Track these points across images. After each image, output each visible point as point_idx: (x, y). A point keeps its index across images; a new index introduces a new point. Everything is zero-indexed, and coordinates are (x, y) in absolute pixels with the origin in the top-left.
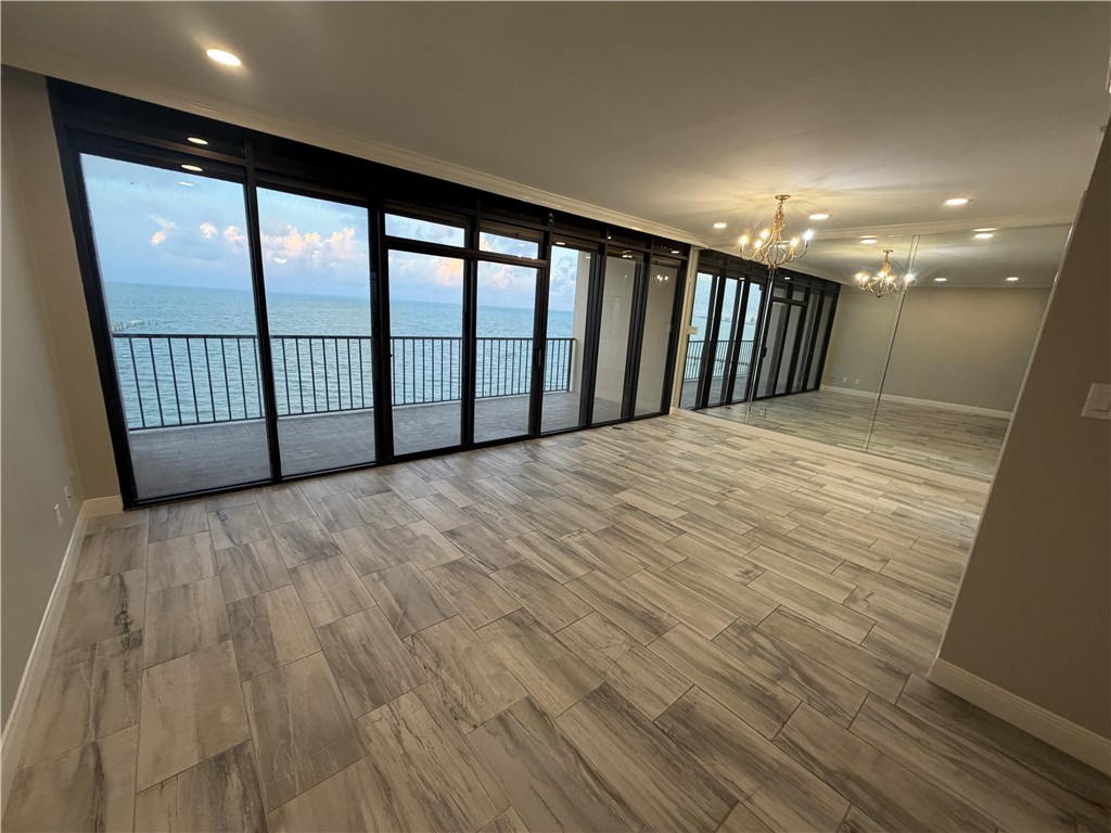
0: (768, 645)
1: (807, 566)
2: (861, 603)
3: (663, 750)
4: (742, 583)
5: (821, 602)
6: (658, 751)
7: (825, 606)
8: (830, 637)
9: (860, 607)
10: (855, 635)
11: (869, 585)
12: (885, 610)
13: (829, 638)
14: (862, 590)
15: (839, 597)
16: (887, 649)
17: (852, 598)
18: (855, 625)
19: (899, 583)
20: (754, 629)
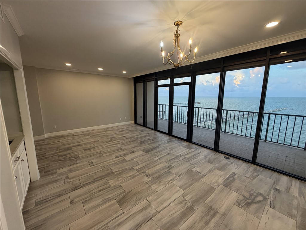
0: (71, 159)
1: (86, 175)
2: (64, 178)
4: (89, 161)
5: (72, 171)
7: (71, 171)
8: (64, 167)
9: (64, 177)
10: (59, 171)
12: (57, 182)
14: (68, 182)
15: (71, 175)
17: (67, 177)
18: (61, 173)
19: (60, 196)
20: (76, 159)
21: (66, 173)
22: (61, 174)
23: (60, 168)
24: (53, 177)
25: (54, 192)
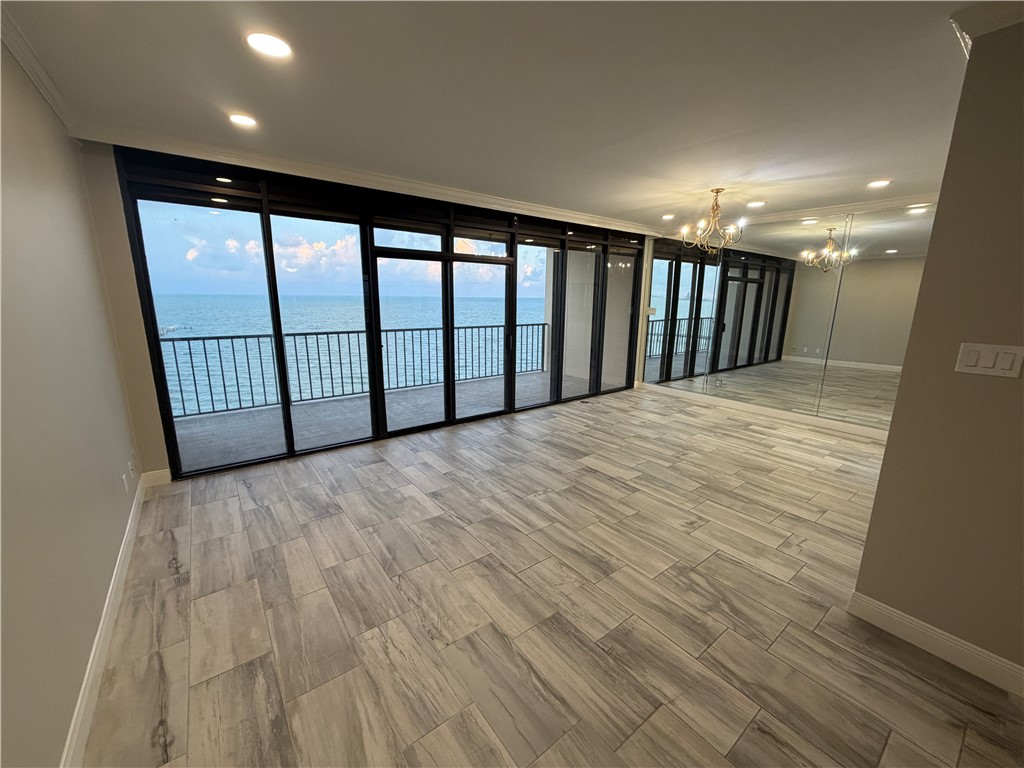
2: (795, 548)
3: (602, 663)
5: (756, 548)
6: (598, 665)
7: (759, 551)
9: (793, 552)
10: (784, 574)
11: (804, 531)
12: (817, 554)
13: (760, 576)
16: (813, 586)
17: (787, 543)
21: (776, 556)
22: (789, 562)
23: (773, 582)
24: (816, 576)
25: (840, 545)
